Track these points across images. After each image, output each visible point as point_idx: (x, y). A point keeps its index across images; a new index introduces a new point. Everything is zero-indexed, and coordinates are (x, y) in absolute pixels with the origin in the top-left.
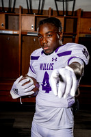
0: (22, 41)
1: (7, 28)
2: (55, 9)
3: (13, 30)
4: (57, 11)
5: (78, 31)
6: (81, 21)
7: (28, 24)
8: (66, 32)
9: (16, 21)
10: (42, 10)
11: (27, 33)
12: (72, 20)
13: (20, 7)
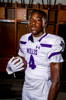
1: (6, 18)
2: (41, 4)
3: (11, 19)
4: (43, 5)
5: (58, 20)
6: (61, 13)
7: (22, 15)
8: (50, 21)
9: (13, 13)
10: (32, 5)
11: (21, 21)
12: (54, 12)
13: (16, 2)
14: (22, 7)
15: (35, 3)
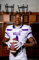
0: (4, 27)
4: (20, 12)
5: (29, 21)
7: (7, 18)
8: (24, 22)
9: (1, 18)
14: (7, 14)
15: (15, 11)
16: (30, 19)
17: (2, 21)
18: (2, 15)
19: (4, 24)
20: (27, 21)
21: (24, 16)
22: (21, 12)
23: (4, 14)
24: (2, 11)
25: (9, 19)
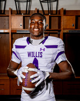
0: (12, 39)
3: (4, 29)
8: (52, 29)
9: (7, 22)
11: (16, 31)
12: (57, 18)
13: (10, 8)
14: (17, 14)
15: (33, 9)
16: (62, 23)
17: (9, 28)
18: (8, 16)
19: (12, 33)
20: (57, 28)
21: (52, 18)
22: (44, 10)
23: (12, 14)
24: (8, 9)
25: (22, 24)
